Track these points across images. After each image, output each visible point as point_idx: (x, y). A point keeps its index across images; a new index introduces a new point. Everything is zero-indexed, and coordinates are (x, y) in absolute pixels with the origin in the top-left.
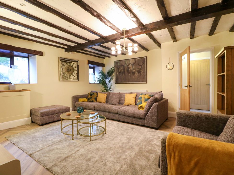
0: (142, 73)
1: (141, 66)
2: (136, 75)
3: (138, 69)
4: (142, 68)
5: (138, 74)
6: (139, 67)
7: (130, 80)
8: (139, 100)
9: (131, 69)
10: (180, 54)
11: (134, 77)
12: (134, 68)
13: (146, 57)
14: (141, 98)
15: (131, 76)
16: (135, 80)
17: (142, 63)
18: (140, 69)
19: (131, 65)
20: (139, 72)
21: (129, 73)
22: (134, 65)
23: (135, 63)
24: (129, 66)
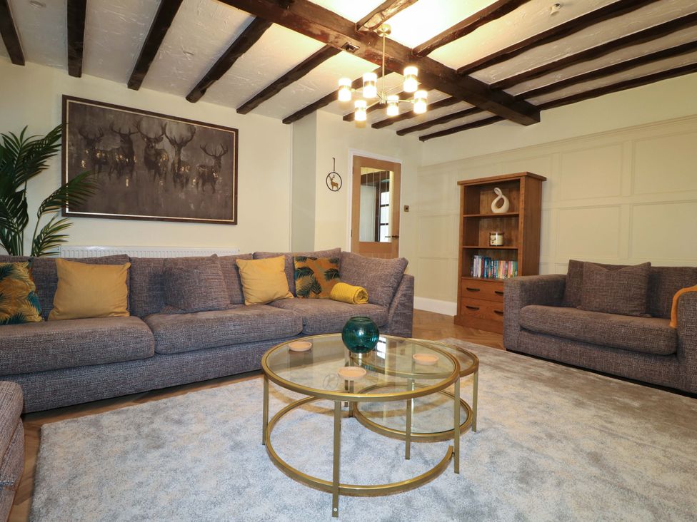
0: (217, 187)
1: (218, 158)
2: (195, 191)
3: (202, 166)
4: (220, 167)
5: (203, 185)
6: (207, 161)
7: (163, 206)
8: (301, 279)
9: (171, 161)
10: (354, 156)
11: (183, 197)
12: (182, 158)
13: (237, 131)
14: (306, 271)
15: (166, 190)
16: (190, 207)
17: (221, 149)
18: (212, 167)
19: (170, 141)
20: (207, 178)
21: (157, 175)
22: (182, 146)
23: (189, 141)
24: (157, 145)
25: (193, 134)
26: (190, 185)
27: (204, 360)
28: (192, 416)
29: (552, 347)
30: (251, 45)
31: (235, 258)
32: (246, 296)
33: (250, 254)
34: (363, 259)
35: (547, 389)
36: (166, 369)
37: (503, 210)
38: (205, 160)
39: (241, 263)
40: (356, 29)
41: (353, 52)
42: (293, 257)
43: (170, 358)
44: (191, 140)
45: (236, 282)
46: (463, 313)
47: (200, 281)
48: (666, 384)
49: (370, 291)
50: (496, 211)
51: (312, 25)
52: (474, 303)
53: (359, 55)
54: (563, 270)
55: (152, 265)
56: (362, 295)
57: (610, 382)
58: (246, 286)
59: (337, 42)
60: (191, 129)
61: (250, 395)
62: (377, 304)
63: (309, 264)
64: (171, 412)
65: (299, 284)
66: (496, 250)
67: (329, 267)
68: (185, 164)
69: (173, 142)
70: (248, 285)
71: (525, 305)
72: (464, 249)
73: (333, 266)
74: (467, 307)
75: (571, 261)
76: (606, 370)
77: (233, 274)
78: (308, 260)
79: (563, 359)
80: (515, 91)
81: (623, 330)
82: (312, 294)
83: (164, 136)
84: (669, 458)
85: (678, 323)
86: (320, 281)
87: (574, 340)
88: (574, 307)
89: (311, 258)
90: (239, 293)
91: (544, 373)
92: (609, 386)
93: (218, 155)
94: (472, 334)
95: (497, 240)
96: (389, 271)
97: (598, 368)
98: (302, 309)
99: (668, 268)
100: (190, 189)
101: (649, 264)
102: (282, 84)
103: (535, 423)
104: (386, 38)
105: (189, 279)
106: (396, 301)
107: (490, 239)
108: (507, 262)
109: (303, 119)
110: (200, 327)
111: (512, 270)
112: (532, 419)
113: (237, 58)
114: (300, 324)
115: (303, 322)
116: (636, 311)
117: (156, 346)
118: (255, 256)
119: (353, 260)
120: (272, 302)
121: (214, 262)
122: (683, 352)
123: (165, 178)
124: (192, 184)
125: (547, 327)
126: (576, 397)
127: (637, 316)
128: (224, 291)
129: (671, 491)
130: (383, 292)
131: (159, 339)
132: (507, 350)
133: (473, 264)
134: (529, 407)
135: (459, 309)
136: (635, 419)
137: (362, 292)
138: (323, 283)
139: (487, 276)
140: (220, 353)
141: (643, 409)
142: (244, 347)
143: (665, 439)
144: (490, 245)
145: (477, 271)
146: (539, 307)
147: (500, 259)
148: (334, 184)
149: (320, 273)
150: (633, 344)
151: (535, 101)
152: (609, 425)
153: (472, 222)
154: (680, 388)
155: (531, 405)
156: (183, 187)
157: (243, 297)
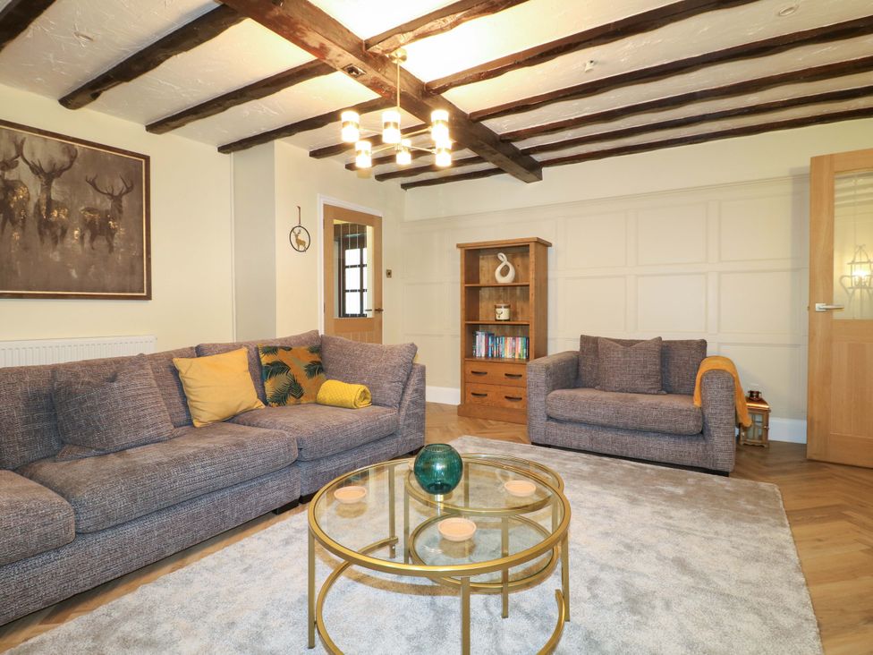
0: (116, 242)
1: (117, 199)
2: (79, 248)
3: (89, 210)
4: (120, 212)
5: (92, 239)
6: (98, 201)
7: (19, 273)
8: (273, 379)
9: (34, 200)
10: (325, 205)
11: (58, 259)
12: (54, 196)
13: (147, 159)
14: (279, 368)
15: (26, 248)
16: (69, 275)
17: (121, 184)
18: (107, 212)
19: (31, 168)
20: (98, 228)
21: (8, 223)
22: (53, 177)
23: (65, 170)
24: (6, 173)
25: (73, 158)
26: (68, 239)
27: (158, 529)
28: (167, 627)
29: (582, 437)
30: (201, 42)
31: (169, 357)
32: (194, 412)
33: (192, 348)
34: (355, 345)
35: (595, 488)
36: (97, 555)
37: (508, 280)
38: (95, 200)
39: (181, 364)
40: (364, 48)
41: (355, 77)
42: (257, 349)
43: (101, 537)
44: (69, 167)
45: (175, 391)
46: (468, 401)
47: (125, 399)
48: (696, 464)
49: (372, 388)
50: (502, 280)
51: (308, 33)
52: (480, 389)
53: (363, 82)
54: (576, 347)
55: (27, 379)
56: (364, 395)
57: (646, 468)
58: (192, 397)
59: (338, 61)
60: (69, 151)
61: (246, 570)
62: (385, 405)
63: (281, 356)
64: (126, 628)
65: (270, 387)
66: (500, 325)
67: (309, 359)
68: (60, 206)
69: (36, 170)
70: (197, 396)
71: (551, 391)
72: (466, 324)
73: (315, 357)
74: (473, 394)
75: (582, 336)
76: (638, 456)
77: (170, 381)
78: (280, 351)
79: (595, 448)
80: (521, 145)
81: (655, 413)
82: (291, 400)
83: (20, 159)
84: (738, 548)
85: (703, 401)
86: (299, 380)
87: (604, 427)
88: (592, 387)
89: (284, 348)
90: (182, 409)
91: (582, 468)
92: (646, 473)
93: (116, 193)
94: (484, 428)
95: (503, 314)
96: (397, 361)
97: (630, 454)
98: (292, 425)
99: (675, 342)
100: (69, 246)
101: (660, 338)
102: (234, 100)
103: (607, 534)
104: (401, 67)
105: (105, 399)
106: (408, 398)
107: (496, 313)
108: (514, 339)
109: (250, 149)
110: (150, 478)
111: (520, 348)
112: (601, 529)
113: (171, 56)
114: (294, 447)
115: (298, 444)
116: (655, 388)
117: (77, 522)
118: (199, 352)
119: (341, 347)
120: (235, 416)
121: (142, 367)
122: (709, 430)
123: (23, 228)
124: (73, 238)
125: (575, 415)
126: (626, 492)
127: (654, 394)
128: (163, 411)
129: (758, 586)
130: (389, 389)
131: (81, 510)
132: (533, 444)
133: (475, 342)
134: (591, 515)
135: (464, 397)
136: (688, 509)
137: (364, 391)
138: (306, 383)
139: (492, 355)
140: (184, 512)
141: (688, 494)
142: (219, 495)
143: (723, 528)
144: (496, 320)
145: (481, 349)
146: (566, 392)
147: (506, 336)
148: (300, 242)
149: (298, 368)
150: (664, 427)
151: (539, 157)
152: (670, 521)
153: (472, 292)
154: (708, 466)
155: (591, 512)
156: (56, 243)
157: (189, 414)
